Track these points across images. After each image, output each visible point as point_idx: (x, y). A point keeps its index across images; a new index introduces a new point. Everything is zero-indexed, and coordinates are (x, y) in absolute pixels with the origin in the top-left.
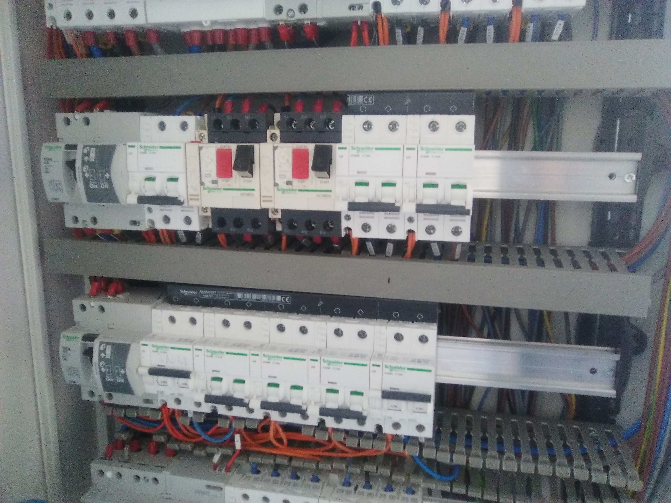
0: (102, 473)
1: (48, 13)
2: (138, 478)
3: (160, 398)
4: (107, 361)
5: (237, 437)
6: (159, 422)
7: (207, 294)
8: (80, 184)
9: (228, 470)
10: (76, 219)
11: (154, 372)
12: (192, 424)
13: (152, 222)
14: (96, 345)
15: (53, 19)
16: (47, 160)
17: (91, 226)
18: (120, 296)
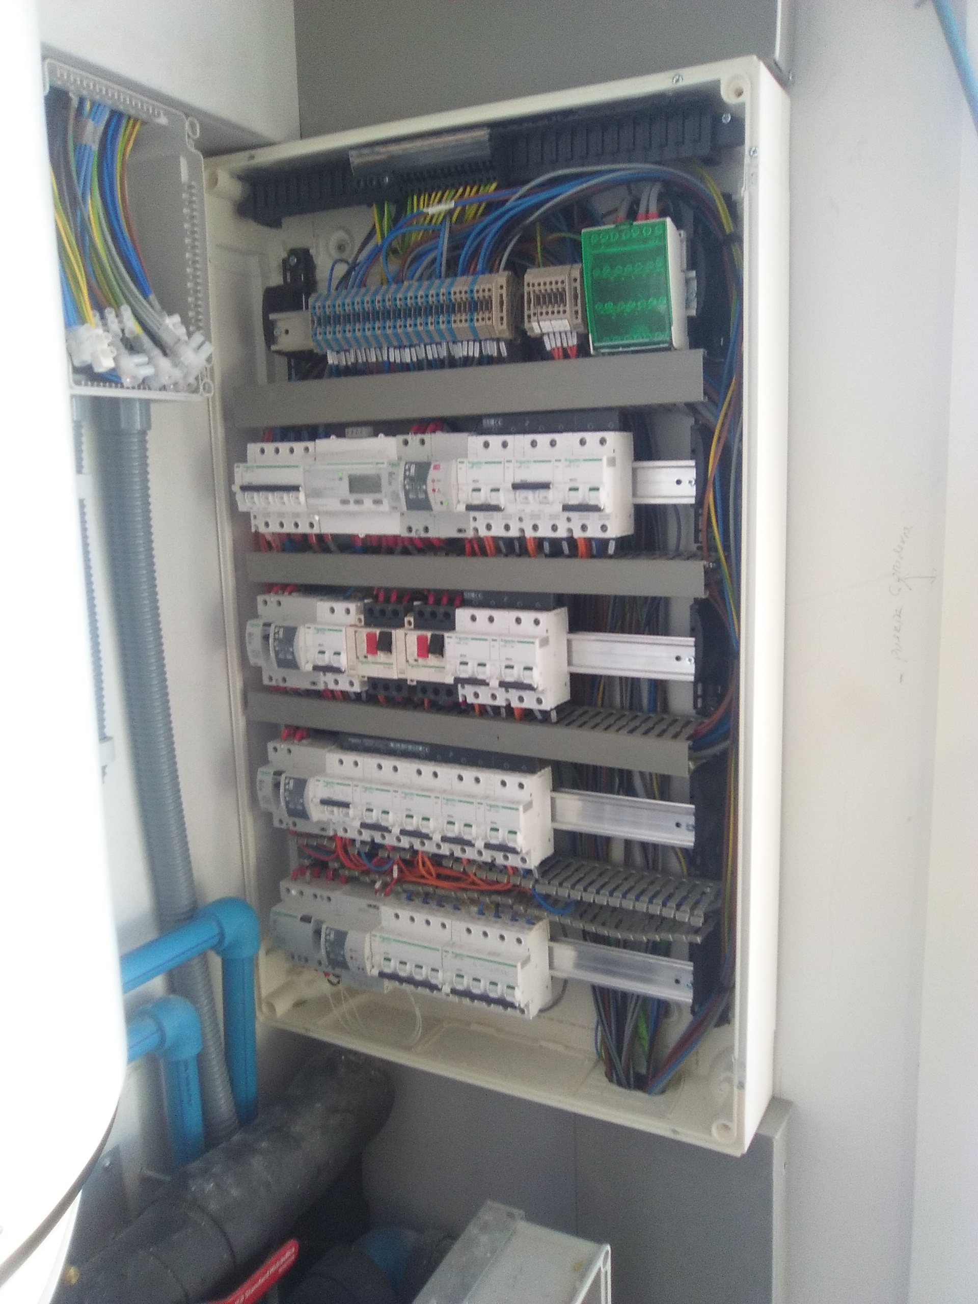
0: (288, 890)
1: (253, 522)
2: (315, 896)
3: (332, 827)
4: (290, 792)
5: (395, 868)
6: (333, 852)
7: (368, 743)
8: (272, 654)
9: (386, 895)
10: (271, 679)
11: (325, 802)
12: (359, 853)
13: (326, 683)
14: (282, 779)
15: (257, 527)
16: (250, 634)
17: (281, 684)
18: (304, 741)
